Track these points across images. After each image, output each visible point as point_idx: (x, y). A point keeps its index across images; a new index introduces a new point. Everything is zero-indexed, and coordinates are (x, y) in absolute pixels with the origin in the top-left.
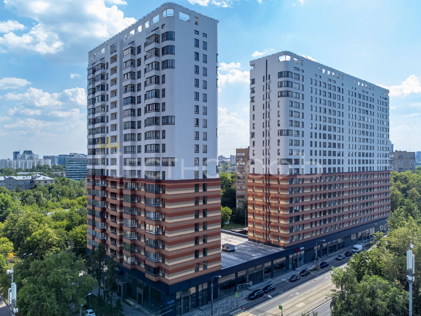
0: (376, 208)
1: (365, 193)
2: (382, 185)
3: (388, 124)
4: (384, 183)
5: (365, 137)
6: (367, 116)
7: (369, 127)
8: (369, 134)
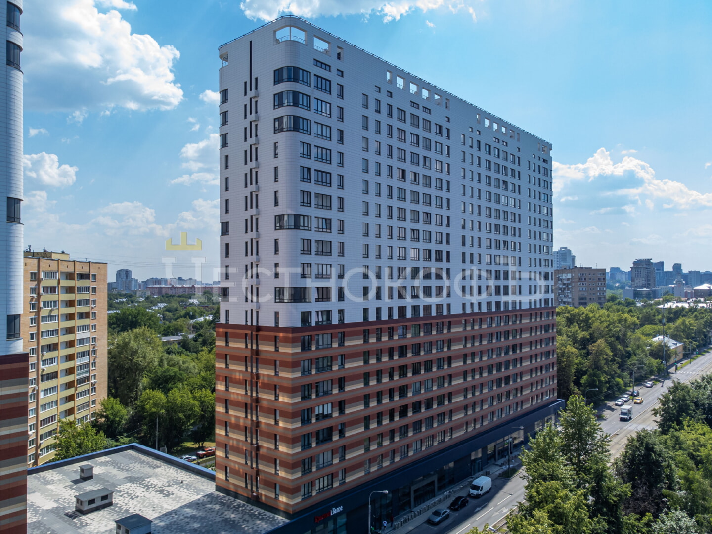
0: (526, 386)
1: (503, 357)
2: (538, 338)
3: (550, 212)
4: (543, 332)
5: (502, 238)
6: (505, 193)
7: (510, 217)
8: (510, 232)
